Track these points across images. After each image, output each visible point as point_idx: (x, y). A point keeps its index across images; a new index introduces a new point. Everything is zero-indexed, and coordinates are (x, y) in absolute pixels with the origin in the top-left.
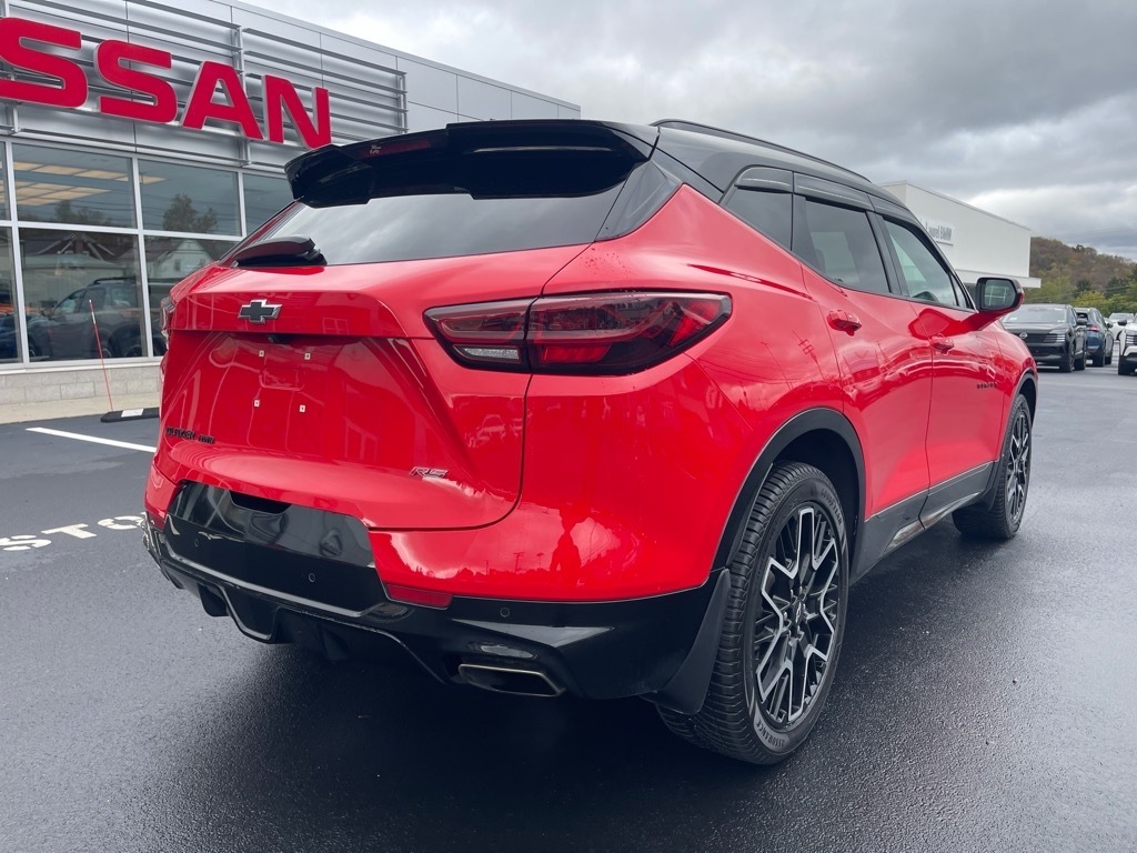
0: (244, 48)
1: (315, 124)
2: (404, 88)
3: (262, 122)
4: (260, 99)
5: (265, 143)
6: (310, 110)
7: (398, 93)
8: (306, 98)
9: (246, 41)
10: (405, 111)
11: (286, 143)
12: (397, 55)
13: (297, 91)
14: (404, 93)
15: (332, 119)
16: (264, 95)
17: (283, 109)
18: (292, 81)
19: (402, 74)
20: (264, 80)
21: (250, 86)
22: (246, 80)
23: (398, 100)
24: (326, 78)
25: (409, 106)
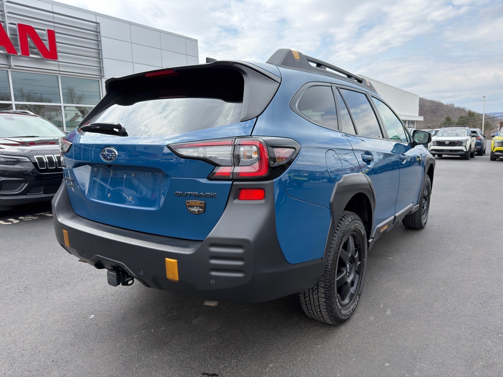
0: (6, 10)
1: (48, 47)
2: (100, 30)
3: (18, 46)
4: (16, 35)
5: (20, 56)
6: (46, 40)
7: (97, 33)
8: (42, 35)
9: (7, 7)
10: (100, 41)
12: (96, 14)
13: (36, 30)
14: (99, 32)
15: (57, 44)
16: (18, 33)
17: (28, 39)
18: (33, 26)
19: (98, 23)
20: (17, 25)
21: (11, 29)
23: (97, 35)
24: (56, 25)
25: (102, 38)
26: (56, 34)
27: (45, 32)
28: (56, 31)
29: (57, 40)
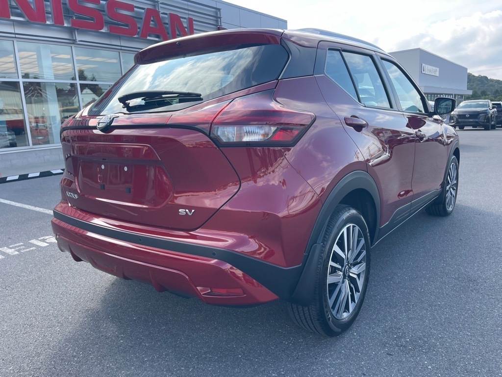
0: (160, 2)
2: (220, 16)
4: (167, 24)
6: (186, 28)
7: (217, 18)
13: (181, 19)
15: (195, 31)
16: (169, 22)
18: (180, 15)
19: (219, 10)
22: (161, 16)
23: (217, 21)
24: (190, 13)
25: (222, 23)
26: (194, 22)
27: (185, 20)
28: (194, 19)
29: (195, 27)
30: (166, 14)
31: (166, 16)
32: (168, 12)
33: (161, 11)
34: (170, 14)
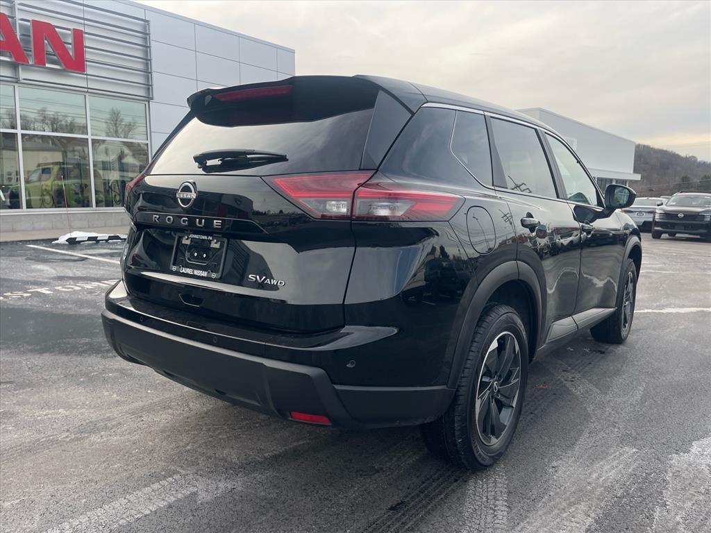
1: (72, 53)
2: (149, 31)
4: (29, 36)
5: (32, 65)
6: (70, 44)
7: (146, 35)
8: (66, 36)
10: (149, 47)
11: (47, 65)
12: (145, 8)
14: (149, 34)
15: (86, 50)
16: (31, 33)
18: (53, 23)
19: (148, 21)
20: (31, 22)
21: (22, 27)
22: (18, 22)
23: (145, 39)
24: (86, 22)
25: (153, 44)
26: (86, 36)
27: (69, 32)
28: (85, 30)
29: (86, 44)
30: (28, 21)
31: (29, 24)
32: (30, 18)
33: (19, 16)
34: (34, 22)
